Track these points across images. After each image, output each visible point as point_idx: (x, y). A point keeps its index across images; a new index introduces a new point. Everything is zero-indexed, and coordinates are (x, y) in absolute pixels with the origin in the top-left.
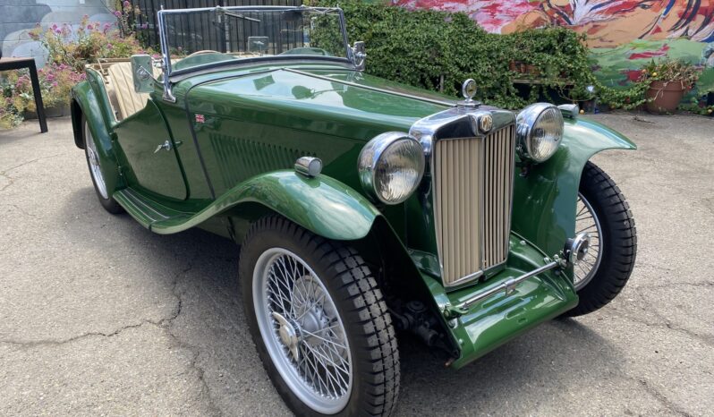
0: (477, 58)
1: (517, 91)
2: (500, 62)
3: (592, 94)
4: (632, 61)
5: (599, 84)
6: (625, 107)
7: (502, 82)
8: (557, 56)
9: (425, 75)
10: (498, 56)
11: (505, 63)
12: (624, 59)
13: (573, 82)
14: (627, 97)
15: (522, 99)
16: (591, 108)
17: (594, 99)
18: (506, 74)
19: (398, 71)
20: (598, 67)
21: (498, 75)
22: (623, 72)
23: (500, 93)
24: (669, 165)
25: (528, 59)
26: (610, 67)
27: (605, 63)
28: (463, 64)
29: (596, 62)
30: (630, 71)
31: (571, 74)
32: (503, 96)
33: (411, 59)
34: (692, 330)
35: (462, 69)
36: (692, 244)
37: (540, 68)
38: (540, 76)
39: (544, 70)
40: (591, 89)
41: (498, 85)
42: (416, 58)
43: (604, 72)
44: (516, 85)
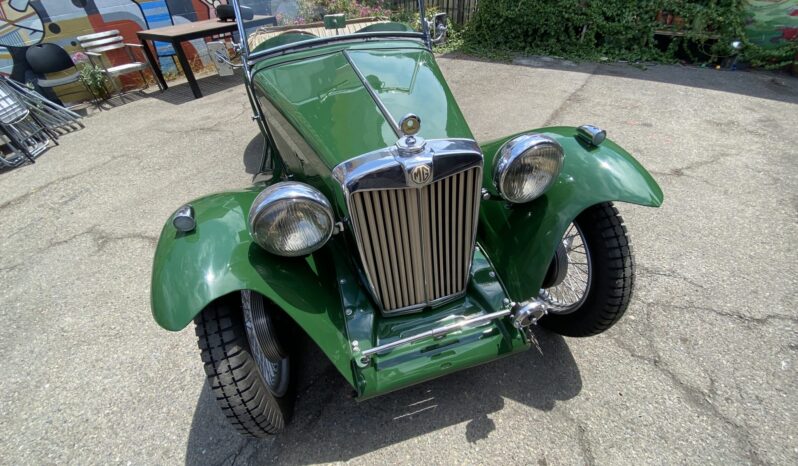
0: (625, 8)
1: (656, 42)
2: (647, 12)
3: (736, 49)
4: (793, 18)
5: (746, 41)
6: (767, 67)
7: (644, 33)
8: (710, 8)
9: (570, 24)
10: (647, 6)
11: (652, 13)
12: (784, 15)
13: (718, 36)
14: (773, 57)
15: (659, 51)
16: (730, 64)
17: (736, 55)
18: (649, 25)
19: (546, 20)
20: (754, 21)
21: (641, 25)
22: (779, 29)
23: (638, 44)
24: (781, 145)
25: (677, 10)
26: (766, 22)
27: (762, 17)
28: (609, 14)
29: (752, 15)
30: (787, 29)
31: (719, 28)
32: (641, 47)
33: (560, 9)
34: (679, 376)
35: (607, 19)
36: (751, 257)
37: (686, 20)
38: (684, 28)
39: (691, 22)
40: (736, 44)
41: (639, 35)
42: (565, 7)
43: (758, 27)
44: (657, 37)
